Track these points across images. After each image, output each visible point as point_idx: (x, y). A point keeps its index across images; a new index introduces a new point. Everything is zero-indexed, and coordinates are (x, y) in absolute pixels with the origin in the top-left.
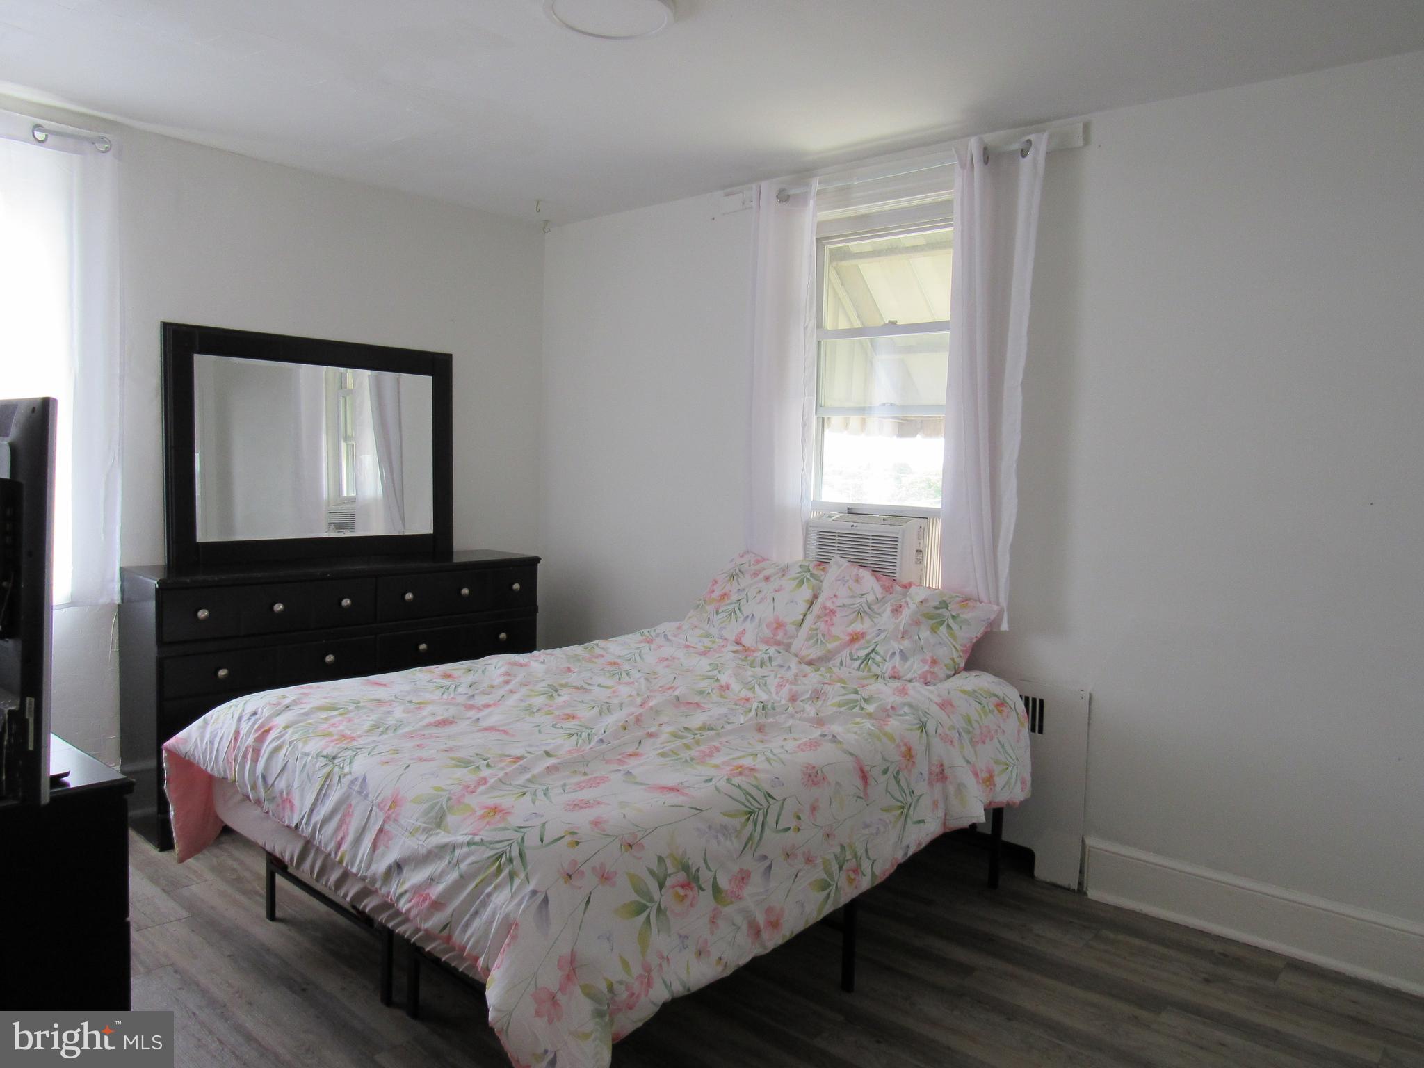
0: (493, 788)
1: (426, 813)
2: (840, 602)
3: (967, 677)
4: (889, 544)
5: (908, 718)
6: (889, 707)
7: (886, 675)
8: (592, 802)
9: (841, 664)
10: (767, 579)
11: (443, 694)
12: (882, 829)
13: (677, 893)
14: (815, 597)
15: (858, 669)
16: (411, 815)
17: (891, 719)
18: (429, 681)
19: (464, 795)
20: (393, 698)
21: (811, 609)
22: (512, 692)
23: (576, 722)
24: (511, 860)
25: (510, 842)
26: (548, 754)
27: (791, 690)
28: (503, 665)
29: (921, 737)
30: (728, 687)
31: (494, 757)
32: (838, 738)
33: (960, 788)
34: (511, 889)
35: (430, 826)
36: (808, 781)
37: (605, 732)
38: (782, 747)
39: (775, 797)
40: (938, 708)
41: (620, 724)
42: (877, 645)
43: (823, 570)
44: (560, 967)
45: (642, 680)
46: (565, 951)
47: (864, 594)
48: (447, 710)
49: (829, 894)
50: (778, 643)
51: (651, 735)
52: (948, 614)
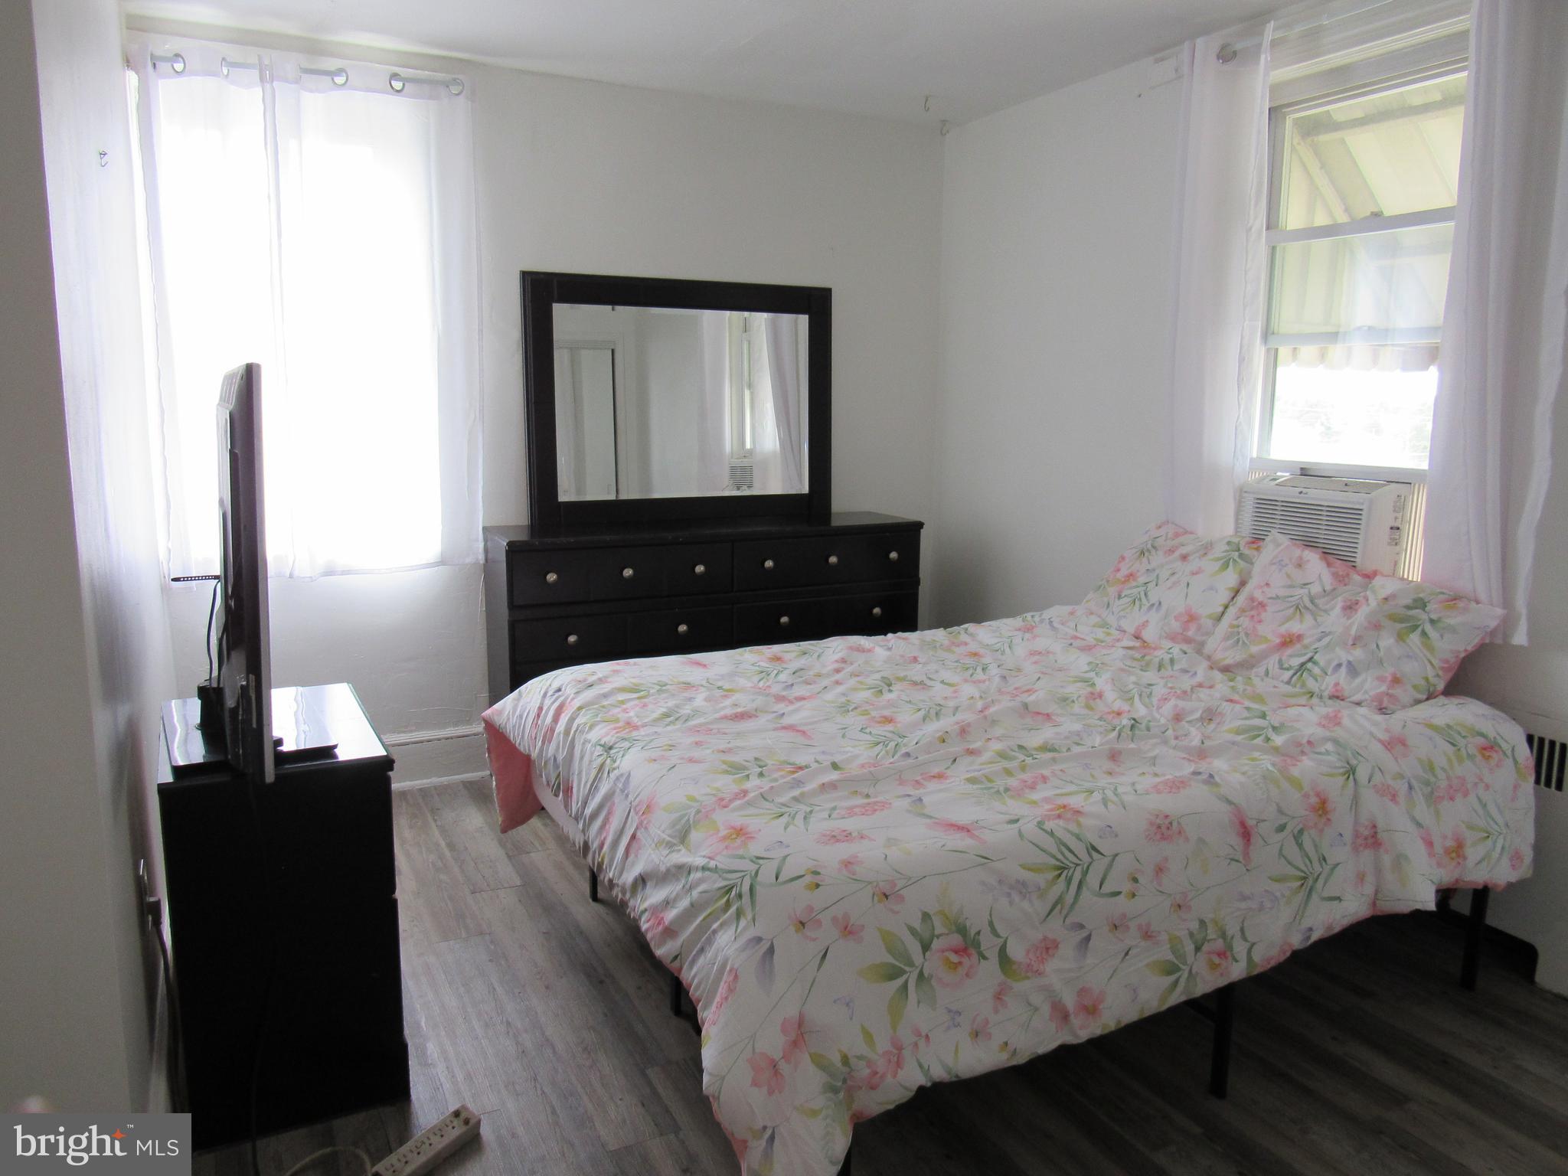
0: (749, 804)
1: (674, 824)
2: (1271, 592)
3: (1444, 705)
4: (1349, 518)
5: (1329, 758)
6: (1304, 741)
7: (1326, 694)
8: (854, 834)
9: (1267, 673)
10: (1184, 558)
11: (760, 681)
12: (1268, 905)
13: (947, 959)
14: (1243, 583)
15: (1288, 683)
16: (660, 826)
17: (1304, 758)
18: (753, 665)
19: (714, 810)
20: (704, 683)
21: (1235, 599)
22: (837, 683)
23: (890, 727)
24: (740, 896)
25: (743, 874)
26: (835, 766)
27: (1176, 706)
28: (842, 649)
29: (1343, 787)
30: (1100, 696)
31: (773, 764)
32: (1217, 779)
33: (1400, 860)
34: (736, 930)
35: (675, 842)
36: (1156, 834)
37: (917, 744)
38: (1133, 784)
39: (1102, 851)
40: (1379, 746)
41: (938, 735)
42: (1316, 653)
43: (1258, 549)
44: (784, 1030)
45: (997, 680)
46: (792, 1011)
47: (1307, 584)
48: (753, 701)
49: (1177, 982)
50: (1188, 641)
51: (971, 752)
52: (1424, 616)
